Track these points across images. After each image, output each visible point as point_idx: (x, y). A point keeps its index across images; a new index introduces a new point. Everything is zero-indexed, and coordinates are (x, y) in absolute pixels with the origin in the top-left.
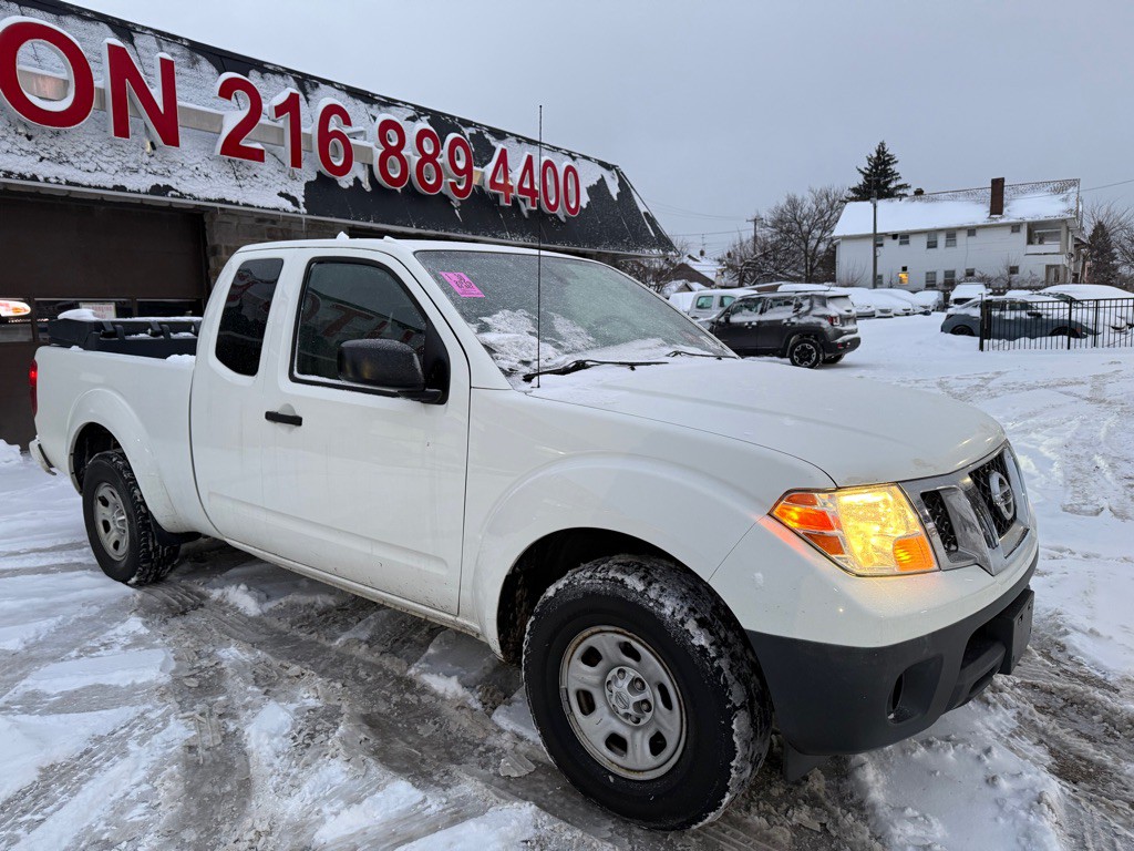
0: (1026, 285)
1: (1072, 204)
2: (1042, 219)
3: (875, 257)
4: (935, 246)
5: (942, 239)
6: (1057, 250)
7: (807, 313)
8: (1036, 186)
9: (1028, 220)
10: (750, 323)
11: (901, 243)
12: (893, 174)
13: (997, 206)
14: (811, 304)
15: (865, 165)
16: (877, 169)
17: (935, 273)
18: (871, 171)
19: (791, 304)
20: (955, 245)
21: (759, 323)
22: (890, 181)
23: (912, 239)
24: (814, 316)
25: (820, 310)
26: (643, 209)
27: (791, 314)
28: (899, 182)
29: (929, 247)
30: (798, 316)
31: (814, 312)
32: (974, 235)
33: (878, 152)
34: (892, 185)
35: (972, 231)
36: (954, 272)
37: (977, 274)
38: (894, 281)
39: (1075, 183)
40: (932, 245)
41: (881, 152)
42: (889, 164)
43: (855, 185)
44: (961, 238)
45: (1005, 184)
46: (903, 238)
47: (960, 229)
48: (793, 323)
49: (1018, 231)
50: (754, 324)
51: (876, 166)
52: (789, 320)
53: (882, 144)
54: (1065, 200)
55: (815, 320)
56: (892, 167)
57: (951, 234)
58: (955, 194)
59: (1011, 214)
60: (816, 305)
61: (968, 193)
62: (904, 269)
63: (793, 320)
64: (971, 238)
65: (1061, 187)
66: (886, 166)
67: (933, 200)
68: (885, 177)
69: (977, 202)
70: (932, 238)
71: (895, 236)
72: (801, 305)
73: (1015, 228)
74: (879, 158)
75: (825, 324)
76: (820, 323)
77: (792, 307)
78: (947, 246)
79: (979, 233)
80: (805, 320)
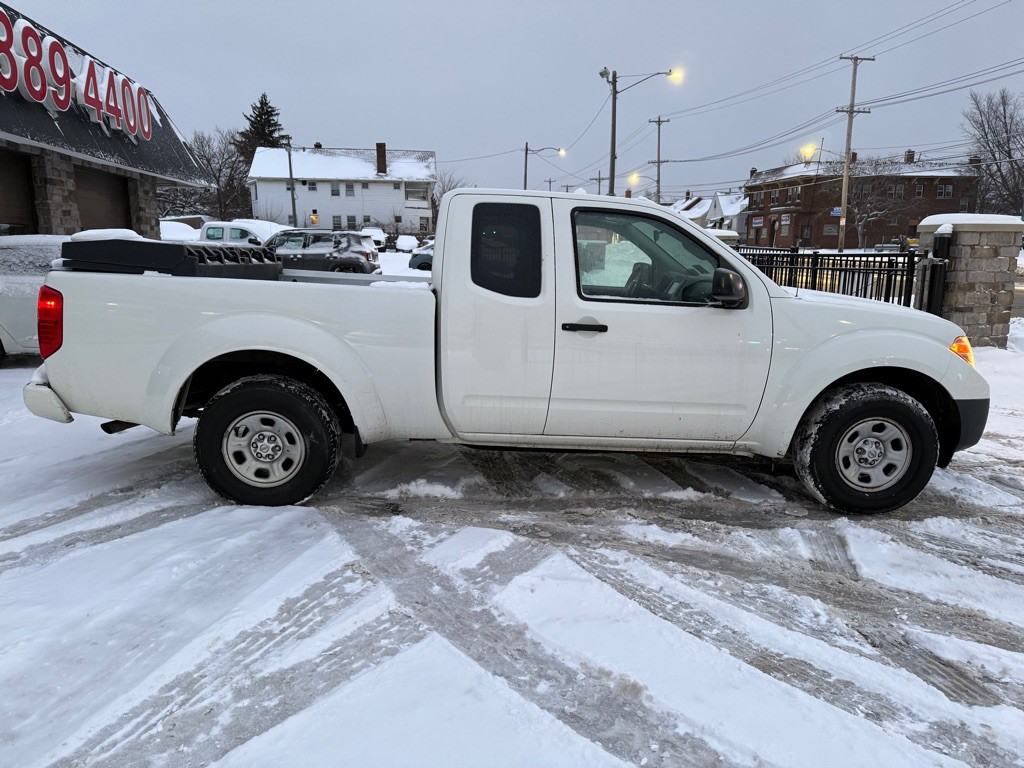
0: (409, 232)
1: (432, 171)
2: (415, 180)
3: (293, 200)
4: (338, 194)
5: (343, 189)
6: (426, 206)
7: (346, 249)
8: (407, 153)
9: (405, 180)
10: (295, 256)
11: (310, 189)
12: (276, 124)
13: (382, 167)
14: (349, 242)
15: (250, 112)
16: (261, 118)
17: (339, 217)
18: (256, 119)
19: (331, 241)
20: (353, 195)
21: (303, 255)
22: (274, 131)
23: (319, 186)
24: (353, 252)
25: (357, 248)
26: (182, 140)
27: (332, 250)
28: (282, 133)
29: (333, 195)
30: (338, 251)
31: (352, 249)
32: (367, 187)
33: (262, 103)
34: (276, 135)
35: (365, 184)
36: (354, 217)
37: (372, 220)
38: (308, 222)
39: (432, 154)
40: (335, 193)
41: (264, 102)
42: (272, 115)
43: (242, 130)
44: (358, 189)
45: (387, 148)
46: (312, 184)
47: (356, 181)
48: (335, 258)
49: (399, 188)
50: (299, 256)
51: (260, 115)
52: (331, 254)
53: (264, 96)
54: (428, 167)
55: (354, 255)
56: (275, 118)
57: (350, 185)
58: (348, 152)
59: (392, 173)
60: (352, 242)
61: (358, 152)
62: (315, 212)
63: (335, 255)
64: (365, 190)
65: (425, 156)
66: (269, 116)
67: (332, 154)
68: (270, 126)
69: (366, 160)
70: (336, 186)
71: (304, 182)
72: (339, 243)
73: (397, 185)
74: (262, 107)
75: (363, 259)
76: (358, 258)
77: (332, 244)
78: (347, 195)
79: (371, 186)
80: (346, 255)
